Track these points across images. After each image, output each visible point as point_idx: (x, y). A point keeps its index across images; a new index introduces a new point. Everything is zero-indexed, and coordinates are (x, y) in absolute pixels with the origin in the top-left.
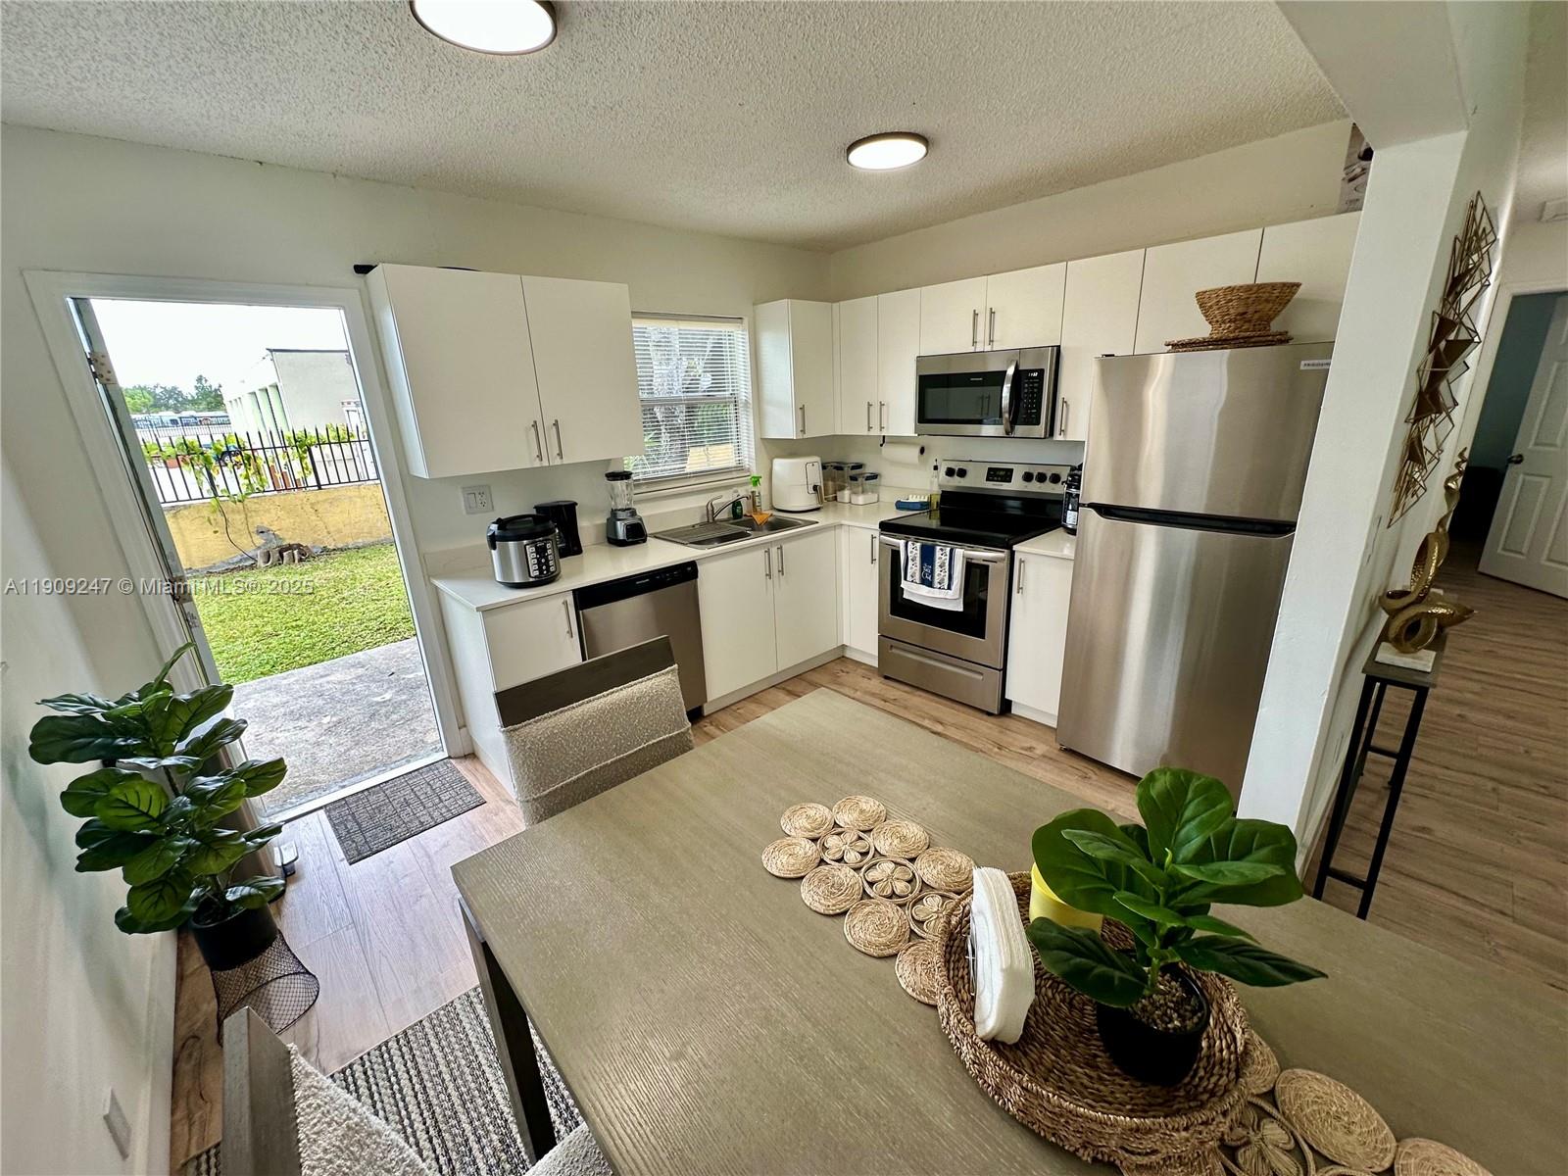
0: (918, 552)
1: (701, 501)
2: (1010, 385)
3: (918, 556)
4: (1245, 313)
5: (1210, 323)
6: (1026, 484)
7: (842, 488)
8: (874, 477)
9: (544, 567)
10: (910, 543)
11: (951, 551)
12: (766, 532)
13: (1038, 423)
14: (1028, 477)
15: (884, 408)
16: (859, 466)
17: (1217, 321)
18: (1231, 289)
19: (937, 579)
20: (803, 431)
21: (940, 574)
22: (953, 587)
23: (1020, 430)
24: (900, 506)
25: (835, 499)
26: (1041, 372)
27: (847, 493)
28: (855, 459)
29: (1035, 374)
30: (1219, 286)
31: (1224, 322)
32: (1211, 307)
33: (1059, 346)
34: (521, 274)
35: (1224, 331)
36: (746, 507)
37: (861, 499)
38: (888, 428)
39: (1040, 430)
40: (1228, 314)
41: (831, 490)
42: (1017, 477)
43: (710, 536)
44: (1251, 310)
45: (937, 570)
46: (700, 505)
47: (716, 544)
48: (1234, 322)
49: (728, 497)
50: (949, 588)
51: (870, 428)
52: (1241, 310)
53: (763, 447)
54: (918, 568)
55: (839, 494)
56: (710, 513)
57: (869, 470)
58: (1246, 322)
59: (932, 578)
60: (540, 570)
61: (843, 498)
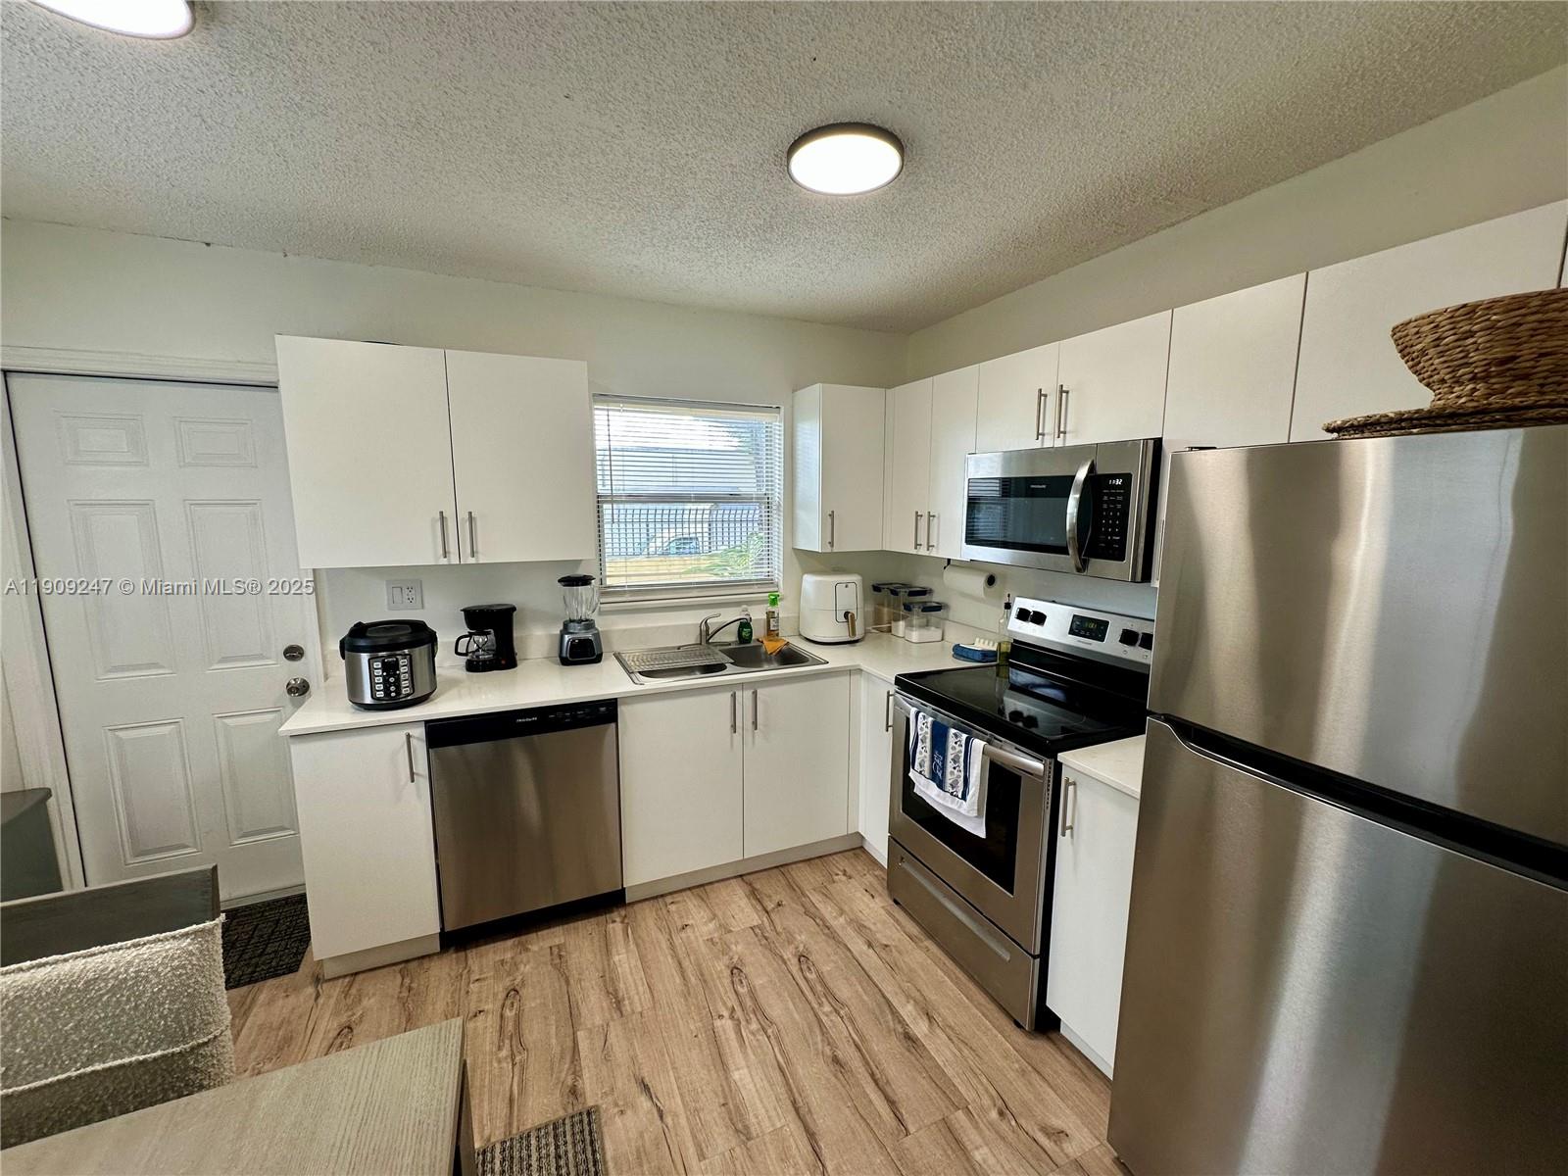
0: (929, 731)
1: (694, 619)
2: (1078, 496)
3: (929, 736)
4: (1513, 359)
5: (1428, 385)
6: (1126, 647)
7: (897, 620)
8: (938, 608)
9: (392, 688)
10: (921, 715)
11: (968, 741)
12: (776, 665)
13: (1121, 557)
14: (1128, 637)
15: (934, 522)
16: (924, 592)
17: (1443, 381)
18: (1469, 311)
19: (949, 779)
20: (832, 544)
21: (953, 773)
22: (968, 798)
23: (1097, 564)
24: (959, 652)
25: (889, 630)
26: (1127, 478)
27: (902, 624)
28: (921, 582)
29: (1119, 482)
30: (1439, 306)
31: (1458, 382)
32: (1423, 352)
33: (1161, 439)
34: (445, 348)
35: (1460, 397)
36: (758, 632)
37: (915, 635)
38: (938, 548)
39: (1127, 566)
40: (1467, 364)
41: (886, 618)
42: (1113, 634)
43: (691, 664)
44: (1527, 352)
45: (950, 766)
46: (695, 622)
47: (698, 675)
48: (1485, 378)
49: (732, 615)
50: (964, 797)
51: (917, 545)
52: (1499, 352)
53: (795, 561)
54: (928, 754)
55: (893, 624)
56: (704, 634)
57: (936, 598)
58: (1517, 378)
59: (943, 774)
60: (387, 691)
61: (897, 631)
